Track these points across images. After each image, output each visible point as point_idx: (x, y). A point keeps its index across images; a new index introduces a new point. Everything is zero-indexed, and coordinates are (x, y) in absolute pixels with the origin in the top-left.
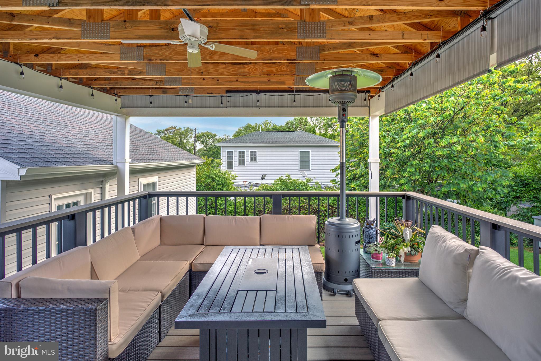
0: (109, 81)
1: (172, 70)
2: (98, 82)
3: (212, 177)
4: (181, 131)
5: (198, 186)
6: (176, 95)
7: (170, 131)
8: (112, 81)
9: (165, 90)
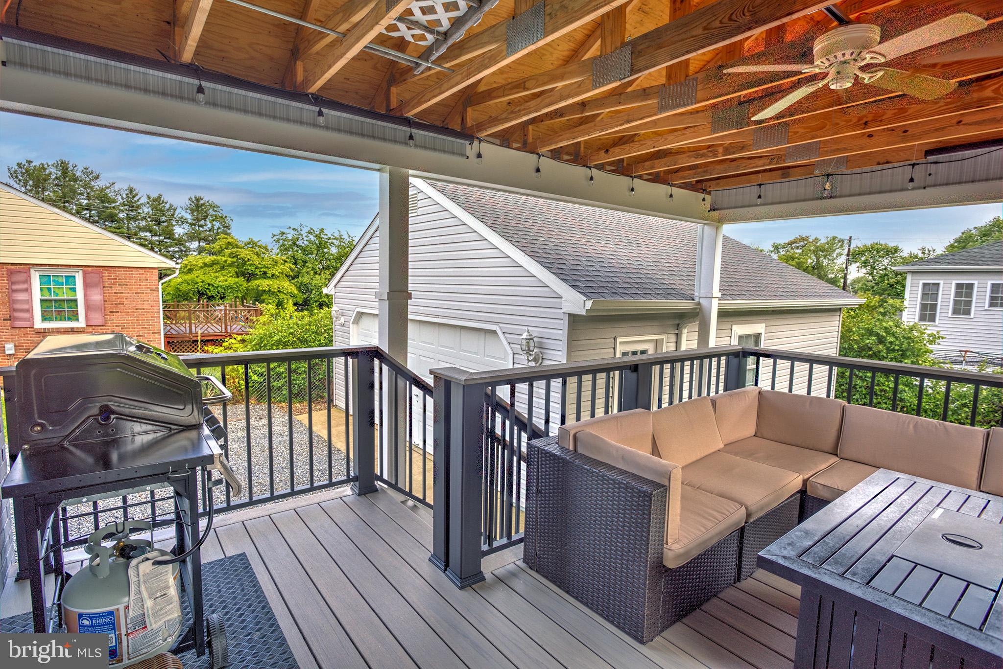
0: (694, 171)
1: (801, 131)
2: (680, 174)
3: (878, 335)
4: (818, 244)
5: (845, 348)
6: (808, 177)
7: (798, 245)
8: (699, 170)
9: (785, 171)
